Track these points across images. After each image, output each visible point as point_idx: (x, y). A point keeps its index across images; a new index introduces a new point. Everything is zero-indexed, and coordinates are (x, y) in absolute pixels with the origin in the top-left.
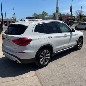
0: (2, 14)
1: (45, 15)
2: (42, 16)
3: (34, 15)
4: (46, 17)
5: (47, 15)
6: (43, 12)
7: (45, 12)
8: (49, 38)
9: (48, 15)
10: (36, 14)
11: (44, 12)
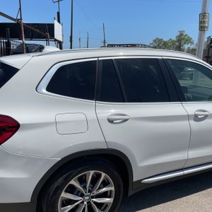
0: (71, 37)
1: (185, 43)
2: (177, 44)
3: (155, 41)
4: (186, 46)
5: (189, 40)
6: (179, 34)
7: (186, 35)
8: (111, 121)
9: (192, 43)
10: (160, 40)
11: (181, 35)
